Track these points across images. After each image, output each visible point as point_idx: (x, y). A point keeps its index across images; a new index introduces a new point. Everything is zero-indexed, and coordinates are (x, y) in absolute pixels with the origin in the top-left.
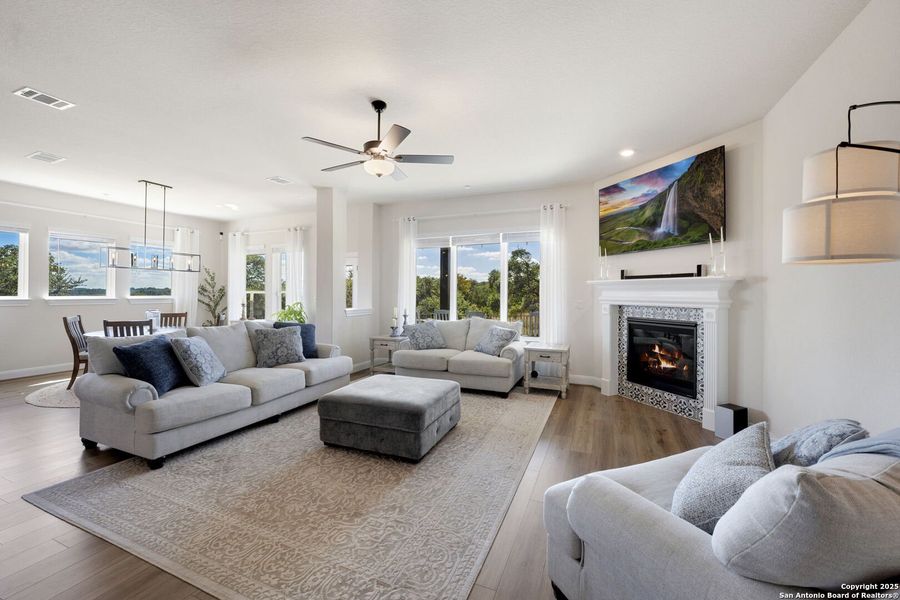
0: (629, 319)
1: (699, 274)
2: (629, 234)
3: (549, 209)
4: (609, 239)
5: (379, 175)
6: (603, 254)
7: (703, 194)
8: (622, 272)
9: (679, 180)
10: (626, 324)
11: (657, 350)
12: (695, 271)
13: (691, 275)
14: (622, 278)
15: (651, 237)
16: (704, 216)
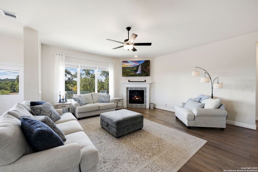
0: (129, 90)
1: (145, 82)
2: (130, 72)
3: (112, 63)
4: (125, 72)
5: (128, 50)
6: (123, 76)
7: (146, 68)
8: (129, 80)
9: (142, 64)
10: (129, 92)
11: (135, 96)
12: (144, 81)
13: (144, 82)
14: (129, 82)
15: (136, 74)
16: (146, 72)
